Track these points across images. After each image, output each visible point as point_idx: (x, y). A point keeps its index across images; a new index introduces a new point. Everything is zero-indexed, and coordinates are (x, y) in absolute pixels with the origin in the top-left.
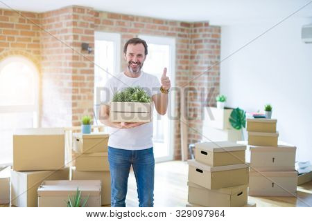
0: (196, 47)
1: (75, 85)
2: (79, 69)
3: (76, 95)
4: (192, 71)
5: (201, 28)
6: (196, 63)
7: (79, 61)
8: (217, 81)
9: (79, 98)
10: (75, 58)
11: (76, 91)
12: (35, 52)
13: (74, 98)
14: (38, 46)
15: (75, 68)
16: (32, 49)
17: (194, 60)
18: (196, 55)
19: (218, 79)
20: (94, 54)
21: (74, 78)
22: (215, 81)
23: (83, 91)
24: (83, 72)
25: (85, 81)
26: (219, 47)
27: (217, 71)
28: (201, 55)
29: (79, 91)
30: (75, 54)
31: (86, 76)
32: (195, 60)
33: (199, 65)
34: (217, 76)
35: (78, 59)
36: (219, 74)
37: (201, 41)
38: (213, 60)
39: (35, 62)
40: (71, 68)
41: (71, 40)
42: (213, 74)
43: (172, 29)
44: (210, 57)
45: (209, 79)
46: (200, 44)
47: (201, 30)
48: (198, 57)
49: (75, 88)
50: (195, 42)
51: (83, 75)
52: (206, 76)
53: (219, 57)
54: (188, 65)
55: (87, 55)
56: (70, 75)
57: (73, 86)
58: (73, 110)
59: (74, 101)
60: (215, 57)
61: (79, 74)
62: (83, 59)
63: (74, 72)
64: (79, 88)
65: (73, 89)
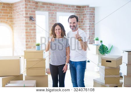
0: (83, 17)
1: (27, 35)
2: (29, 28)
3: (27, 40)
4: (82, 28)
5: (86, 8)
6: (84, 24)
7: (29, 25)
8: (94, 33)
9: (29, 42)
10: (26, 23)
11: (28, 38)
12: (10, 21)
13: (26, 42)
14: (12, 18)
15: (27, 28)
16: (9, 20)
18: (84, 21)
19: (94, 31)
20: (35, 21)
21: (26, 33)
22: (92, 32)
23: (31, 38)
24: (30, 30)
25: (32, 34)
26: (94, 17)
27: (93, 28)
28: (86, 21)
29: (29, 39)
30: (26, 22)
31: (32, 31)
32: (83, 23)
33: (85, 25)
34: (93, 30)
35: (28, 24)
36: (94, 29)
37: (85, 14)
38: (91, 23)
39: (10, 25)
40: (25, 28)
41: (25, 15)
42: (91, 29)
43: (73, 9)
44: (90, 21)
45: (90, 31)
46: (85, 16)
47: (85, 9)
48: (85, 22)
49: (27, 37)
50: (83, 15)
51: (30, 31)
52: (88, 30)
53: (94, 21)
54: (80, 25)
55: (32, 22)
56: (25, 31)
57: (26, 36)
58: (26, 47)
59: (27, 43)
60: (92, 21)
61: (28, 31)
62: (30, 24)
63: (26, 30)
64: (29, 37)
65: (26, 38)
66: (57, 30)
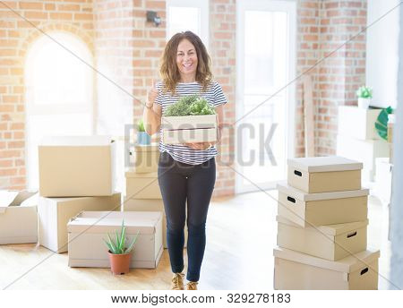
0: (328, 14)
1: (137, 73)
2: (143, 50)
3: (139, 88)
4: (324, 50)
6: (329, 38)
7: (143, 38)
8: (362, 67)
9: (144, 92)
10: (136, 33)
11: (140, 82)
12: (86, 26)
13: (135, 92)
14: (91, 17)
15: (137, 49)
16: (82, 22)
17: (325, 34)
18: (329, 26)
19: (364, 62)
20: (165, 26)
21: (135, 63)
22: (358, 66)
24: (149, 54)
25: (153, 68)
26: (364, 13)
27: (361, 52)
28: (336, 26)
29: (144, 83)
30: (136, 28)
31: (154, 60)
32: (328, 33)
33: (333, 42)
34: (362, 59)
35: (141, 36)
36: (364, 55)
37: (335, 5)
38: (354, 34)
39: (86, 40)
40: (132, 48)
41: (130, 8)
42: (354, 54)
44: (349, 29)
45: (347, 63)
46: (334, 9)
48: (332, 29)
49: (136, 78)
50: (328, 6)
51: (148, 58)
52: (343, 59)
53: (364, 29)
54: (318, 42)
55: (154, 29)
56: (130, 58)
57: (134, 75)
58: (134, 111)
59: (137, 97)
60: (357, 29)
61: (142, 57)
62: (148, 35)
63: (136, 54)
64: (144, 79)
65: (134, 80)
66: (182, 54)
